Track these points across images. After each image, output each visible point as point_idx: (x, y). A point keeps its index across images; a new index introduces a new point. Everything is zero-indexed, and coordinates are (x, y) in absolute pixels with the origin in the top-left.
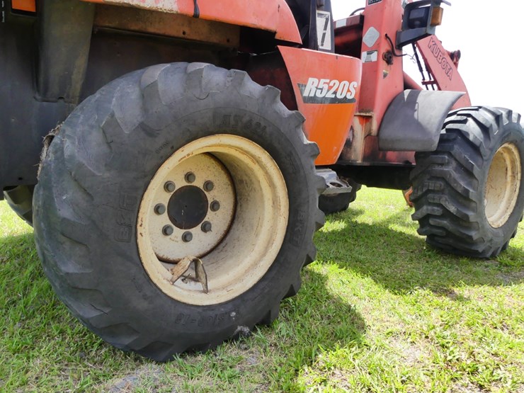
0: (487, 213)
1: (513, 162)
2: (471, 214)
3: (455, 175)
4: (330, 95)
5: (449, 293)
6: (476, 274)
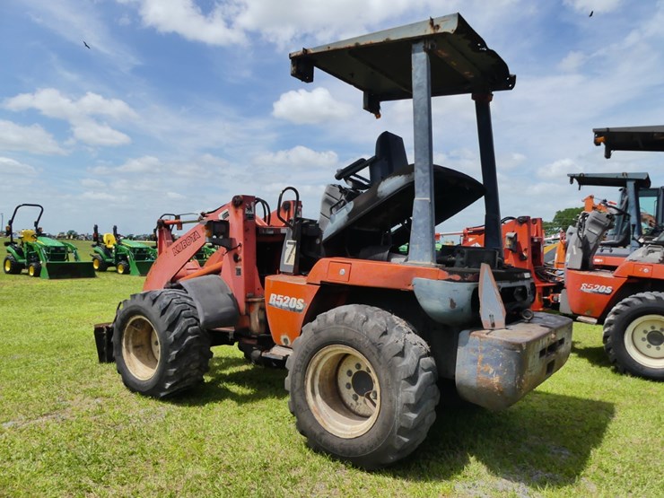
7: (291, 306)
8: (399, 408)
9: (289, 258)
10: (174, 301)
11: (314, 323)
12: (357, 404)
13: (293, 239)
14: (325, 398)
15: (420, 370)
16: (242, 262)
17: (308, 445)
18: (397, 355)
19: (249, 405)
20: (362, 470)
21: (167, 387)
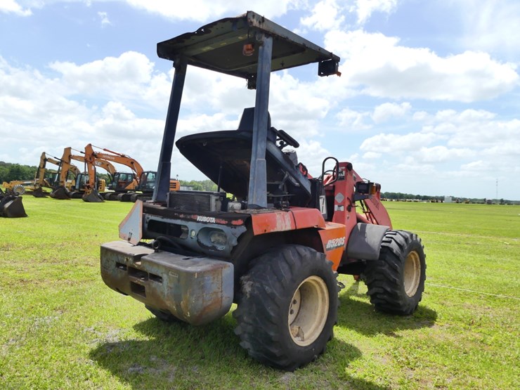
0: (406, 290)
1: (416, 259)
2: (398, 292)
3: (389, 271)
4: (336, 245)
5: (392, 335)
6: (403, 324)
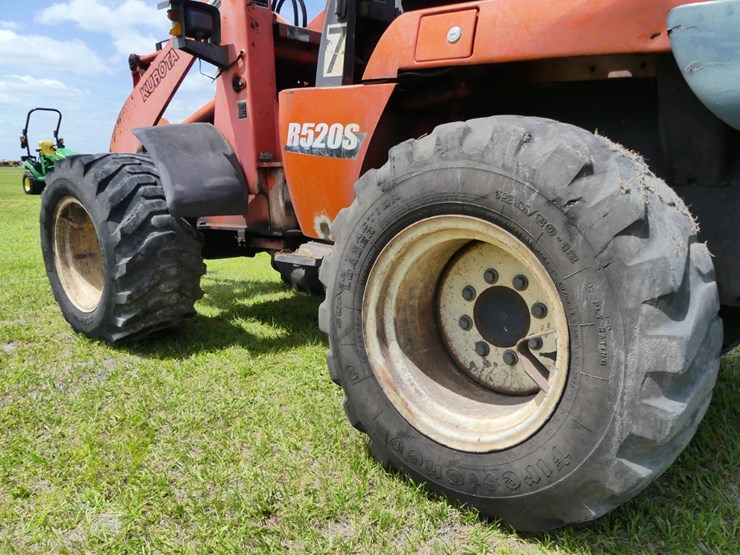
7: (332, 146)
8: (629, 384)
9: (332, 63)
10: (127, 168)
11: (385, 171)
12: (487, 364)
13: (341, 20)
14: (409, 350)
15: (693, 277)
16: (248, 90)
17: (371, 454)
18: (627, 231)
19: (270, 357)
20: (506, 529)
21: (120, 325)
